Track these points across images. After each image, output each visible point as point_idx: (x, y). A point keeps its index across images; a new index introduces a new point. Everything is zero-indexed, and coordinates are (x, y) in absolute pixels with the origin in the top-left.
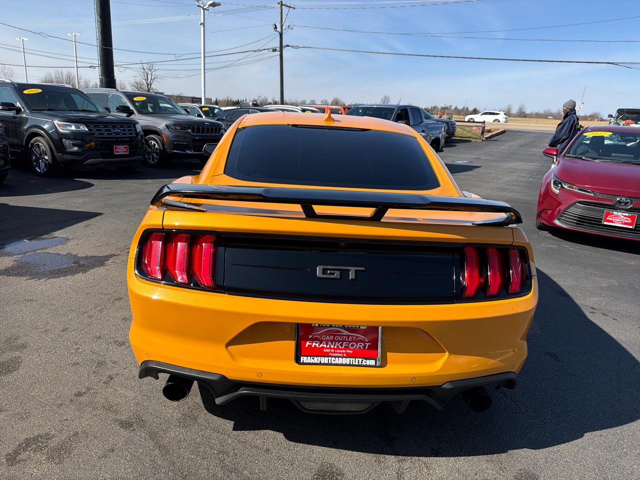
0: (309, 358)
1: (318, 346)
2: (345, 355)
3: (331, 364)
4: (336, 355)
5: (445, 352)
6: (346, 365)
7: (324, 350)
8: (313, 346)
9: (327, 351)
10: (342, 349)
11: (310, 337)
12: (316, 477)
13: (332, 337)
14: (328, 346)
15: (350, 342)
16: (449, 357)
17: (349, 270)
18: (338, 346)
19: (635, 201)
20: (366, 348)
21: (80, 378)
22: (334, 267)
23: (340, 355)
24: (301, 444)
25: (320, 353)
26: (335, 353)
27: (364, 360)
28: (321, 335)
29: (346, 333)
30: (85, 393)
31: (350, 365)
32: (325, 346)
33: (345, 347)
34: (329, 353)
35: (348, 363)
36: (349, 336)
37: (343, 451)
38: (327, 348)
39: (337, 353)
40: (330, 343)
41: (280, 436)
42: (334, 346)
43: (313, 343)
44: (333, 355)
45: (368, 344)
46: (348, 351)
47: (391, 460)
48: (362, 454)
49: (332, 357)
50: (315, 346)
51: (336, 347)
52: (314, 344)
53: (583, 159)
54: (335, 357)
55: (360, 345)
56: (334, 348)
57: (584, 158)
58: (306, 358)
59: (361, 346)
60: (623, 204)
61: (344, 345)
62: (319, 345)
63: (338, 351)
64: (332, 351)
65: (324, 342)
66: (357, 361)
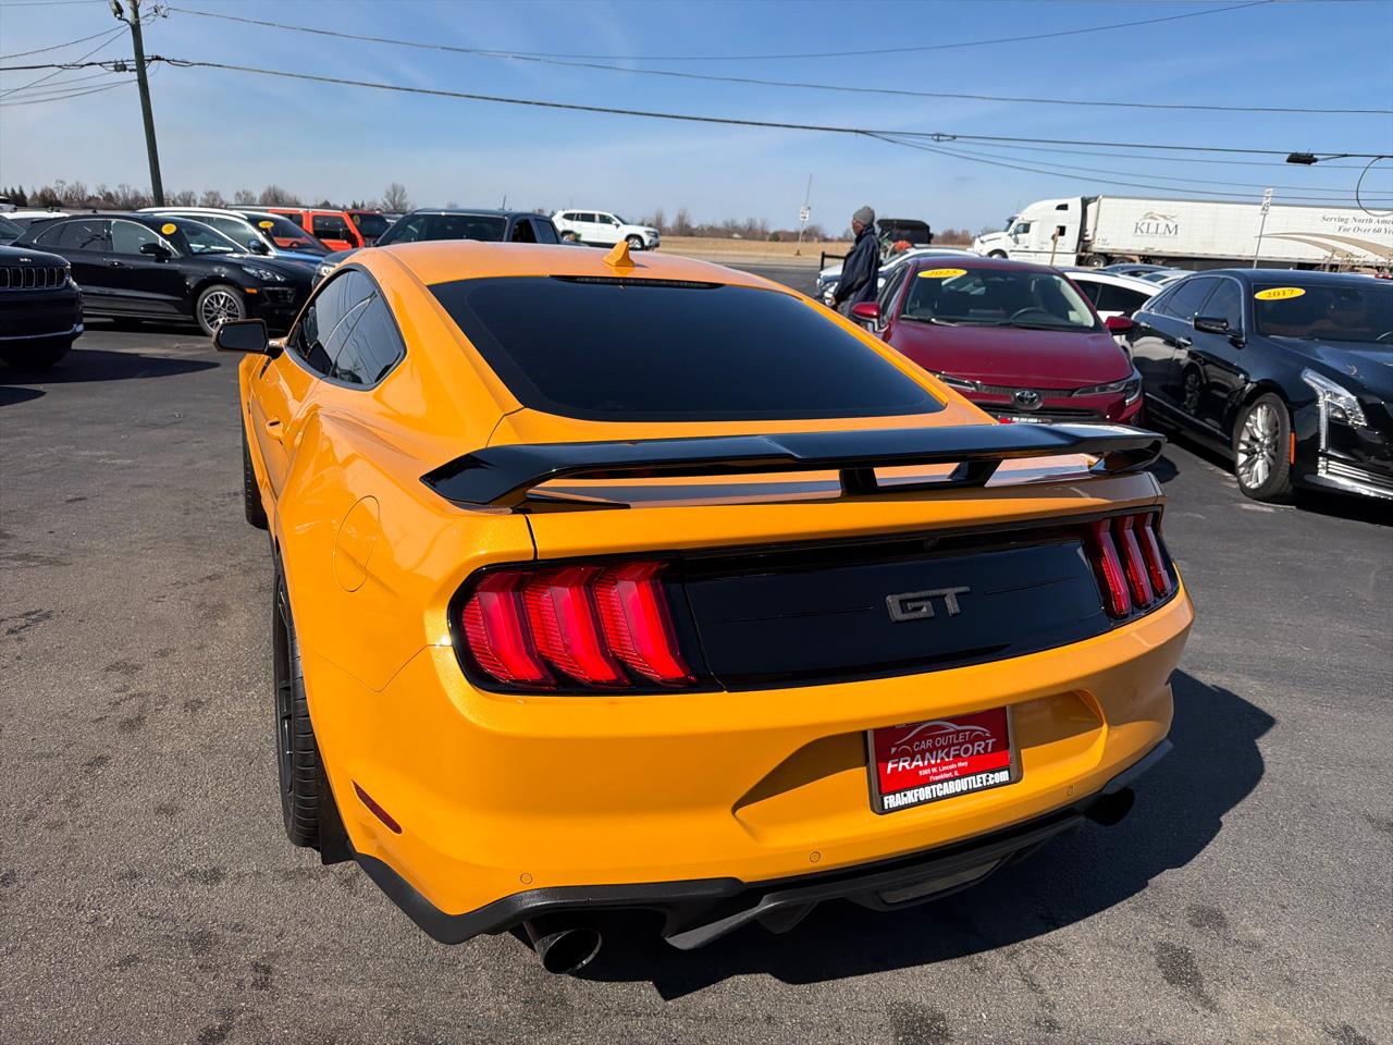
0: (898, 795)
1: (908, 767)
2: (956, 773)
3: (938, 799)
4: (942, 777)
5: (1102, 725)
6: (962, 793)
7: (921, 773)
8: (900, 769)
9: (926, 772)
10: (949, 763)
11: (893, 750)
12: (900, 1038)
13: (929, 743)
14: (926, 763)
15: (961, 744)
16: (1108, 734)
17: (943, 596)
18: (942, 759)
19: (1046, 395)
20: (989, 750)
21: (176, 994)
22: (917, 595)
23: (947, 776)
24: (822, 984)
25: (913, 781)
26: (938, 774)
27: (991, 776)
28: (910, 743)
29: (953, 727)
30: (227, 1028)
31: (969, 791)
32: (920, 763)
33: (955, 756)
34: (929, 775)
35: (965, 789)
36: (957, 732)
37: (903, 970)
38: (924, 768)
39: (943, 772)
40: (928, 755)
41: (768, 980)
42: (936, 759)
43: (898, 763)
44: (937, 778)
45: (990, 741)
46: (960, 764)
47: (993, 957)
48: (943, 965)
49: (935, 783)
50: (904, 767)
51: (939, 761)
52: (901, 764)
53: (933, 323)
54: (941, 781)
55: (979, 747)
56: (936, 765)
57: (933, 320)
58: (892, 796)
59: (980, 749)
60: (1027, 402)
61: (952, 753)
62: (910, 765)
63: (945, 768)
64: (934, 770)
65: (918, 756)
66: (979, 781)
